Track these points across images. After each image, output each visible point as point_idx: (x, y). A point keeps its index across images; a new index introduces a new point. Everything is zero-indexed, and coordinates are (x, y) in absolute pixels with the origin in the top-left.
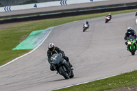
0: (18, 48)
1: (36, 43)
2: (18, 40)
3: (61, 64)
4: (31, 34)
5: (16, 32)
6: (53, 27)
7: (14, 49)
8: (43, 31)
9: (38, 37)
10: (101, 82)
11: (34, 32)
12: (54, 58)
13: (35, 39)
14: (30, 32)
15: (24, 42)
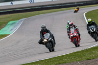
1: (12, 30)
4: (9, 23)
6: (24, 19)
8: (17, 21)
9: (13, 25)
10: (59, 58)
11: (11, 22)
13: (11, 27)
14: (8, 22)
15: (4, 29)
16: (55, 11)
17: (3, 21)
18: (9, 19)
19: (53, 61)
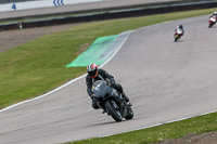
0: (75, 64)
1: (103, 56)
2: (76, 51)
3: (109, 98)
4: (96, 42)
5: (72, 39)
6: (130, 32)
7: (68, 66)
8: (114, 37)
9: (106, 46)
10: (206, 119)
11: (100, 39)
12: (97, 87)
13: (102, 50)
14: (94, 39)
15: (85, 54)
16: (198, 15)
17: (84, 37)
18: (96, 32)
19: (194, 126)
